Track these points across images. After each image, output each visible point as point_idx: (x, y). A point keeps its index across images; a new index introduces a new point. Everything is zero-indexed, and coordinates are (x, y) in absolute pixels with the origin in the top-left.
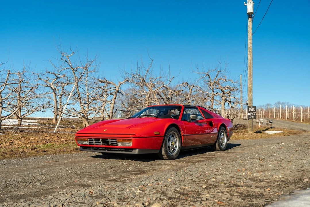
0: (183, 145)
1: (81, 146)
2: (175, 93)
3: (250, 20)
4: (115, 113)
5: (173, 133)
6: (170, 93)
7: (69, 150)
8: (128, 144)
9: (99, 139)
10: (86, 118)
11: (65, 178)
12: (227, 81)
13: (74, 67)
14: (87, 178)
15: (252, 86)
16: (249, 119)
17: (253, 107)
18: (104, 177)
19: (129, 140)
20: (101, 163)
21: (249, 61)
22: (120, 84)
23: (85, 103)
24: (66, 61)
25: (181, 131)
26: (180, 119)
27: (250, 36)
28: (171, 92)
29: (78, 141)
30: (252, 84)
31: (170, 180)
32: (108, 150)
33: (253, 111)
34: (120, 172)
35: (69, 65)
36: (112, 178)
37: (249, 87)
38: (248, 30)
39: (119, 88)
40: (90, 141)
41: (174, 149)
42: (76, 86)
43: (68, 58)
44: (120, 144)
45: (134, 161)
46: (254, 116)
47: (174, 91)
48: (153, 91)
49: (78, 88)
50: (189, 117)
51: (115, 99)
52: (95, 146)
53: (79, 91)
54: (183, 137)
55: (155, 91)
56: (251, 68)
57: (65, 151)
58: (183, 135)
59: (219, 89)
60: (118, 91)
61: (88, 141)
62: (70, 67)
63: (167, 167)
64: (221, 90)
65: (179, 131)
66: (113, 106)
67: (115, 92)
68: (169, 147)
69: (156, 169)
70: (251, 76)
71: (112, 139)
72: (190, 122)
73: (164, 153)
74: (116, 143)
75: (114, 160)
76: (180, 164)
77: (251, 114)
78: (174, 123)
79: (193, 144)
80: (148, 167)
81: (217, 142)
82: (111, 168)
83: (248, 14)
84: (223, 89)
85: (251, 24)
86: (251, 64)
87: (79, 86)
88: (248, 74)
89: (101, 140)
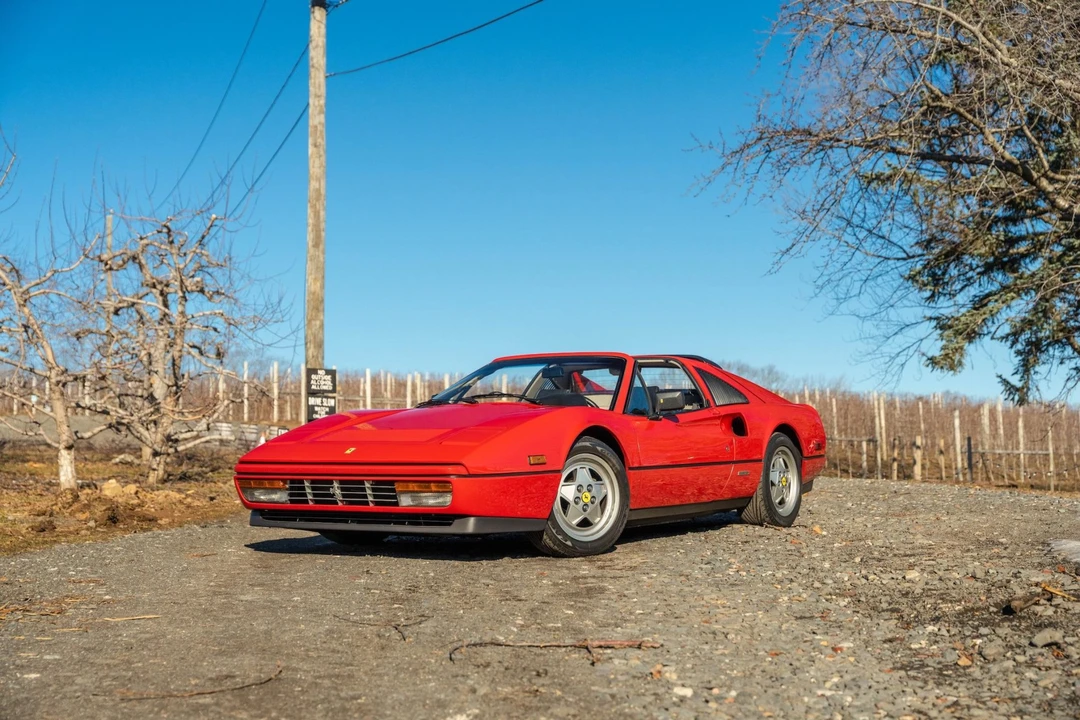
3: (319, 14)
9: (331, 482)
15: (323, 287)
17: (328, 372)
21: (314, 185)
27: (318, 80)
30: (323, 277)
33: (325, 388)
37: (312, 289)
38: (312, 53)
46: (330, 408)
56: (322, 213)
61: (279, 489)
70: (321, 247)
71: (381, 482)
77: (318, 401)
85: (323, 30)
86: (320, 194)
88: (310, 237)
89: (336, 485)
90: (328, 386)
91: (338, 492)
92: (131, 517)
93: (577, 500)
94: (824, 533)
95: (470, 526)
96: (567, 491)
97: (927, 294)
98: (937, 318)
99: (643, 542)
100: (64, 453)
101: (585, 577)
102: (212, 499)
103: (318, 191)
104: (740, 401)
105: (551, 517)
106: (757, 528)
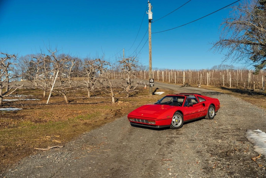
3: (150, 23)
9: (140, 119)
16: (150, 87)
27: (150, 34)
38: (149, 30)
40: (135, 119)
46: (153, 85)
74: (148, 122)
77: (151, 84)
83: (149, 20)
85: (151, 26)
88: (149, 59)
90: (153, 81)
91: (141, 121)
92: (118, 114)
93: (175, 121)
94: (216, 123)
95: (158, 127)
96: (174, 120)
97: (253, 61)
98: (255, 65)
99: (187, 124)
100: (113, 97)
101: (173, 137)
102: (133, 105)
103: (150, 51)
104: (204, 100)
105: (171, 124)
106: (207, 120)
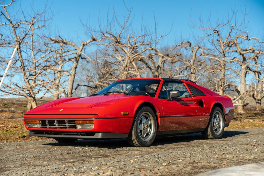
0: (160, 130)
1: (31, 131)
2: (169, 58)
4: (75, 89)
5: (146, 114)
6: (161, 58)
7: (14, 138)
8: (89, 126)
9: (54, 121)
10: (32, 97)
11: (17, 161)
12: (249, 40)
13: (14, 23)
14: (41, 160)
18: (60, 160)
19: (91, 122)
20: (57, 149)
22: (84, 45)
23: (32, 75)
24: (3, 14)
25: (157, 111)
26: (156, 97)
28: (163, 58)
29: (27, 123)
31: (133, 161)
32: (64, 135)
34: (78, 157)
35: (8, 19)
36: (69, 161)
39: (81, 51)
40: (42, 123)
41: (147, 134)
42: (17, 49)
43: (5, 9)
44: (79, 127)
45: (97, 148)
47: (168, 55)
48: (130, 56)
49: (20, 52)
50: (169, 94)
51: (76, 68)
52: (48, 129)
53: (21, 57)
54: (159, 119)
55: (135, 58)
57: (8, 139)
58: (159, 117)
59: (237, 51)
60: (80, 56)
61: (39, 123)
62: (8, 23)
63: (136, 153)
64: (241, 54)
65: (155, 112)
66: (72, 79)
67: (76, 57)
68: (141, 131)
69: (121, 154)
71: (69, 121)
72: (170, 100)
73: (134, 138)
74: (75, 126)
75: (72, 147)
76: (152, 150)
78: (147, 101)
79: (175, 128)
80: (112, 153)
81: (209, 127)
82: (69, 153)
84: (243, 52)
87: (21, 50)
89: (56, 122)
